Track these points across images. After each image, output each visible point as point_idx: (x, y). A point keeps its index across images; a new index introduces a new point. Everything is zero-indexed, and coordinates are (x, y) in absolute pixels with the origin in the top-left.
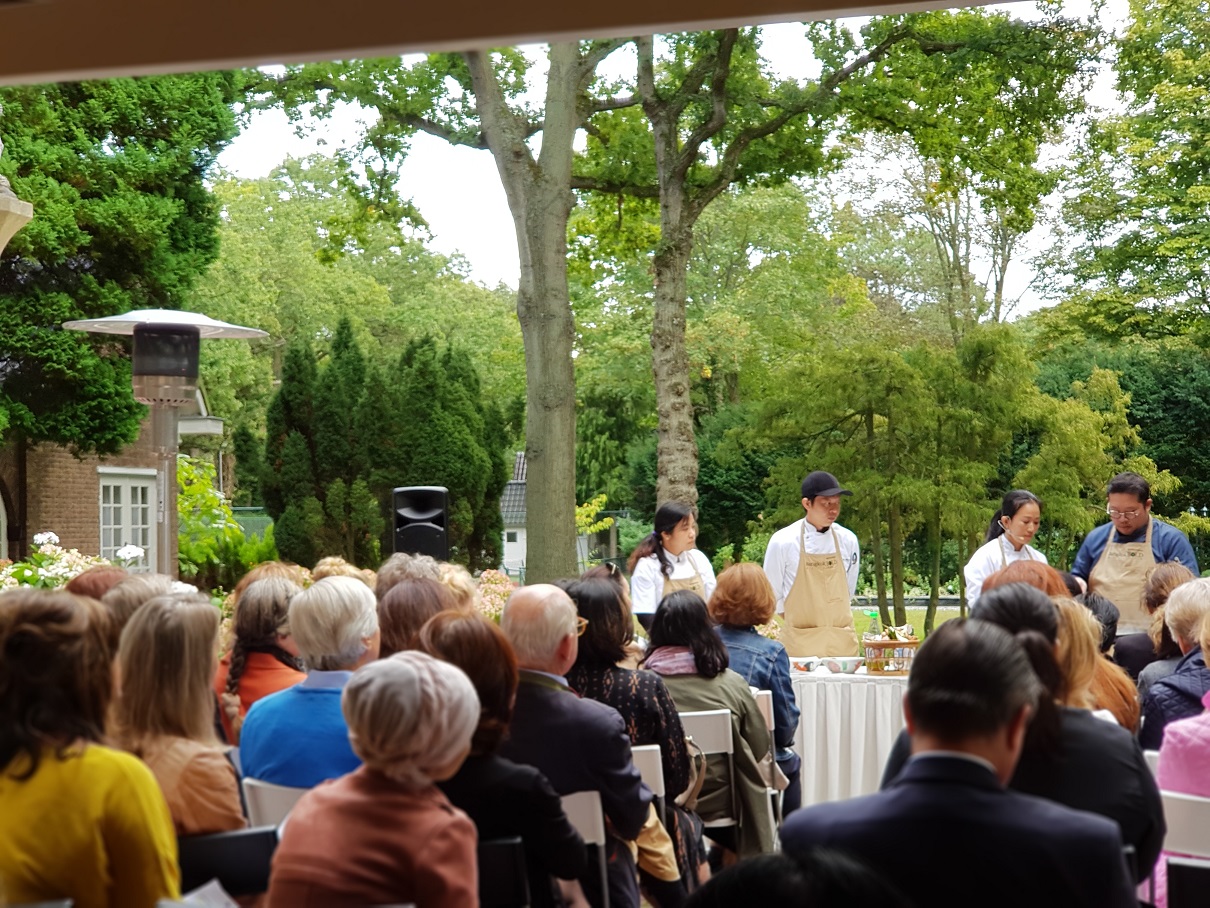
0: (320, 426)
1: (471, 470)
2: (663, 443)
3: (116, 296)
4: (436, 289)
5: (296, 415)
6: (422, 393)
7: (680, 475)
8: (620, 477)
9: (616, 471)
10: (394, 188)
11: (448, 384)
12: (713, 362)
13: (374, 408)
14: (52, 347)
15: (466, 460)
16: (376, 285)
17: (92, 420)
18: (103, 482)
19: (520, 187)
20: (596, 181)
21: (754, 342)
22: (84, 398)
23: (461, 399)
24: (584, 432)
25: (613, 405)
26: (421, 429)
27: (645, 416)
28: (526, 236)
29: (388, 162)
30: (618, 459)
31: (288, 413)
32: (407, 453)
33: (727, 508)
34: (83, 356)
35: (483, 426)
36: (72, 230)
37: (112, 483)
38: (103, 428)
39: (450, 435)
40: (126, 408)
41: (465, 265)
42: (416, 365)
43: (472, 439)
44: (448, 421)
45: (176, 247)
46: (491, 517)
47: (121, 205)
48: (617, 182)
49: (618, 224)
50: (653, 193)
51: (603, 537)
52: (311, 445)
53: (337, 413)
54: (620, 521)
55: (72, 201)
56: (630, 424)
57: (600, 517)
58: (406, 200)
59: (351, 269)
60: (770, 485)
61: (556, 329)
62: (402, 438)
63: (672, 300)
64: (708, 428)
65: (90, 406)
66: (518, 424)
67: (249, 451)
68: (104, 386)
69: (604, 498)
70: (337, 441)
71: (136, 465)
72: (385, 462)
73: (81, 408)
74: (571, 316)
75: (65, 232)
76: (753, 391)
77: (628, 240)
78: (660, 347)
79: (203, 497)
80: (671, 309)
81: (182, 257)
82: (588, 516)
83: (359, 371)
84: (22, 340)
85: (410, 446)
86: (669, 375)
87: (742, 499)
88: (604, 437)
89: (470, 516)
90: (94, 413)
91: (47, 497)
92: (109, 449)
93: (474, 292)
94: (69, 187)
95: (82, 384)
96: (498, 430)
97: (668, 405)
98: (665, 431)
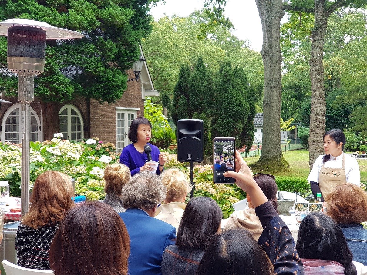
0: (191, 94)
1: (242, 110)
2: (313, 101)
3: (110, 45)
4: (240, 51)
5: (183, 90)
6: (225, 82)
7: (319, 112)
8: (299, 112)
9: (297, 110)
10: (223, 14)
11: (235, 79)
12: (332, 74)
13: (208, 87)
14: (88, 63)
15: (241, 106)
16: (221, 50)
17: (104, 90)
18: (118, 112)
19: (263, 9)
20: (291, 7)
21: (346, 67)
22: (101, 82)
23: (239, 84)
24: (287, 97)
25: (297, 88)
26: (225, 95)
27: (308, 92)
28: (265, 27)
29: (221, 5)
30: (298, 106)
31: (181, 89)
32: (220, 103)
33: (335, 123)
34: (99, 67)
35: (247, 94)
36: (93, 20)
37: (121, 112)
38: (109, 93)
39: (235, 97)
40: (117, 86)
41: (250, 43)
42: (223, 72)
43: (243, 99)
44: (234, 92)
45: (135, 28)
46: (250, 127)
47: (111, 10)
48: (299, 7)
49: (300, 24)
50: (312, 11)
51: (293, 132)
52: (188, 100)
53: (196, 89)
54: (298, 127)
55: (94, 10)
56: (303, 95)
57: (291, 125)
58: (226, 18)
59: (213, 45)
60: (352, 116)
61: (275, 60)
62: (218, 98)
63: (318, 47)
64: (329, 96)
65: (103, 85)
66: (260, 94)
67: (167, 102)
68: (108, 78)
69: (293, 119)
70: (197, 99)
71: (130, 106)
72: (212, 106)
73: (100, 86)
74: (280, 55)
75: (91, 21)
76: (345, 84)
77: (303, 30)
78: (313, 65)
79: (158, 117)
80: (317, 51)
81: (137, 31)
82: (287, 125)
83: (204, 74)
84: (77, 61)
85: (221, 101)
86: (316, 75)
87: (341, 120)
88: (294, 99)
89: (242, 126)
90: (105, 88)
91: (97, 117)
92: (112, 100)
93: (253, 52)
94: (93, 4)
95: (100, 77)
96: (253, 96)
97: (315, 87)
98: (314, 96)
